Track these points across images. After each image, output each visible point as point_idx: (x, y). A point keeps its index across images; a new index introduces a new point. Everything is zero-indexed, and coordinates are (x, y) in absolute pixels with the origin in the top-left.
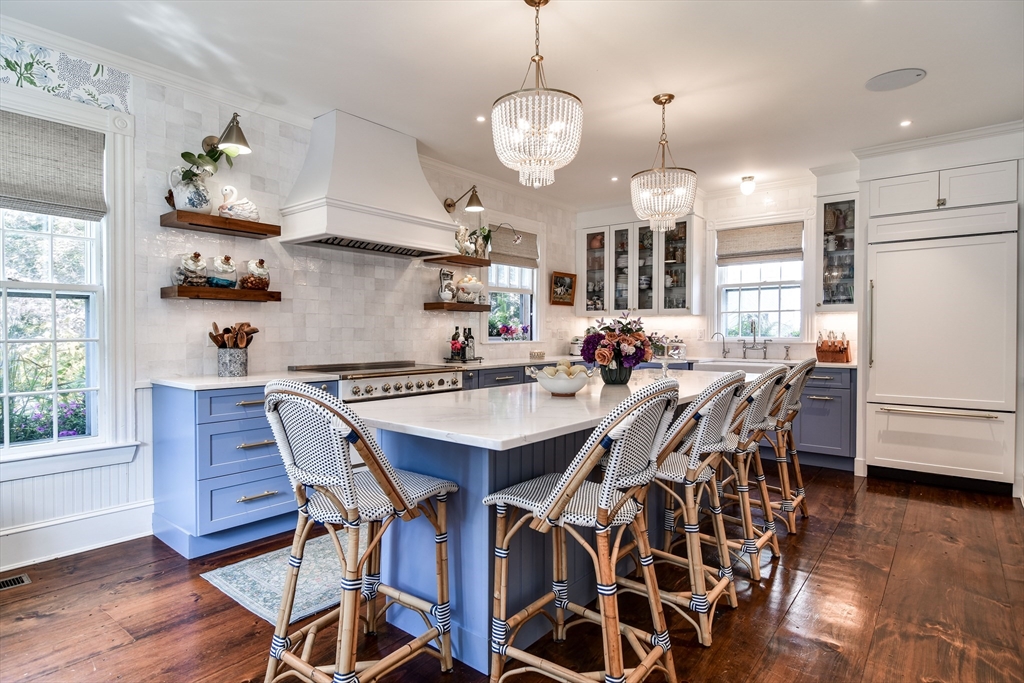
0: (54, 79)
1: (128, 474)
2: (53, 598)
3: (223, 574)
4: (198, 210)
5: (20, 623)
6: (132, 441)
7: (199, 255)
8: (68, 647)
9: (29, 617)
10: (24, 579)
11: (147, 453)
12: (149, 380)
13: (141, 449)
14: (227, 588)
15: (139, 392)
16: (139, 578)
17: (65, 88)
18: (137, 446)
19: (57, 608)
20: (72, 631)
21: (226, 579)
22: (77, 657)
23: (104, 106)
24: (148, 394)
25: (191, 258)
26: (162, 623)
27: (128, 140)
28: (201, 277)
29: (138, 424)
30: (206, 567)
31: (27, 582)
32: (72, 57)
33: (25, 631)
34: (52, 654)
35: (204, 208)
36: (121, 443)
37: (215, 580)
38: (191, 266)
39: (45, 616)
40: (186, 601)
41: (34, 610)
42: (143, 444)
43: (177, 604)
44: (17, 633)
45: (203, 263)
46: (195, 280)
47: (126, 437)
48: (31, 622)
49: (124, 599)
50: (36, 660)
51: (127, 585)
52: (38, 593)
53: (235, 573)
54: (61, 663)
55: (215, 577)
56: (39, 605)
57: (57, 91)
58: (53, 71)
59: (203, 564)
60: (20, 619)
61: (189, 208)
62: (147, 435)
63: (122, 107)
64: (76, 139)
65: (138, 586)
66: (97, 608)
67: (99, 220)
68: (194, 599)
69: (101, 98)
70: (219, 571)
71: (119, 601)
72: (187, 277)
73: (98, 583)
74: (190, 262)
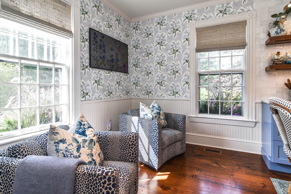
0: (232, 10)
1: (253, 131)
2: (223, 161)
3: (279, 183)
4: (280, 35)
5: (213, 163)
6: (254, 120)
7: (280, 53)
8: (218, 177)
9: (215, 163)
10: (220, 152)
11: (260, 125)
12: (260, 100)
13: (257, 124)
14: (278, 189)
15: (257, 104)
16: (249, 167)
17: (235, 11)
18: (256, 122)
19: (223, 164)
20: (222, 173)
21: (280, 186)
22: (218, 182)
23: (246, 11)
24: (260, 105)
25: (276, 55)
26: (247, 187)
27: (254, 19)
28: (281, 61)
29: (257, 115)
30: (274, 175)
31: (221, 153)
32: (236, 1)
33: (212, 166)
34: (213, 177)
35: (283, 33)
36: (250, 120)
37: (275, 183)
38: (276, 57)
39: (219, 165)
40: (259, 185)
41: (217, 162)
42: (259, 122)
43: (255, 183)
44: (210, 166)
45: (281, 55)
46: (278, 63)
47: (252, 118)
48: (215, 165)
49: (240, 172)
50: (209, 176)
51: (244, 168)
52: (221, 157)
53: (285, 185)
54: (214, 181)
55: (275, 182)
56: (219, 161)
57: (232, 13)
58: (231, 8)
59: (274, 174)
60: (213, 162)
61: (276, 35)
62: (259, 119)
63: (252, 9)
64: (238, 25)
65: (247, 170)
66: (232, 170)
67: (245, 48)
68: (263, 185)
69: (245, 10)
70: (279, 180)
71: (238, 171)
72: (274, 62)
73: (237, 162)
74: (276, 56)
